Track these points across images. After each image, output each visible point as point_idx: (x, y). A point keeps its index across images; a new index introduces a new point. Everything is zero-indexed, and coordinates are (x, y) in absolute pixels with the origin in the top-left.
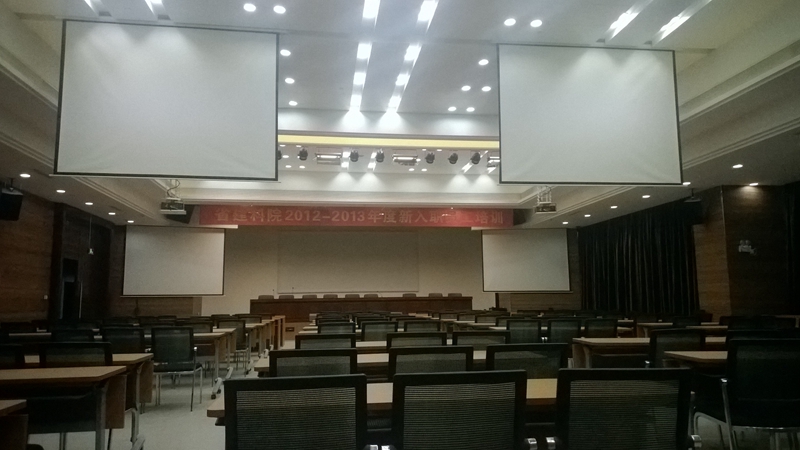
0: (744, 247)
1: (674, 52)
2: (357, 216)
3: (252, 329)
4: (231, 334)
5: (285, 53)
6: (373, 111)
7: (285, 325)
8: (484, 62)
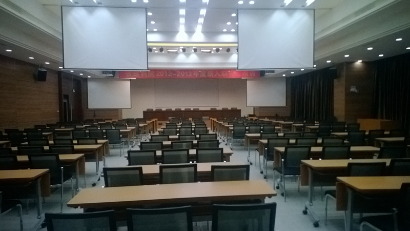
0: (353, 89)
1: (314, 10)
2: (188, 74)
3: (142, 127)
4: (134, 129)
5: (150, 14)
6: (190, 32)
7: (158, 122)
8: (234, 15)
